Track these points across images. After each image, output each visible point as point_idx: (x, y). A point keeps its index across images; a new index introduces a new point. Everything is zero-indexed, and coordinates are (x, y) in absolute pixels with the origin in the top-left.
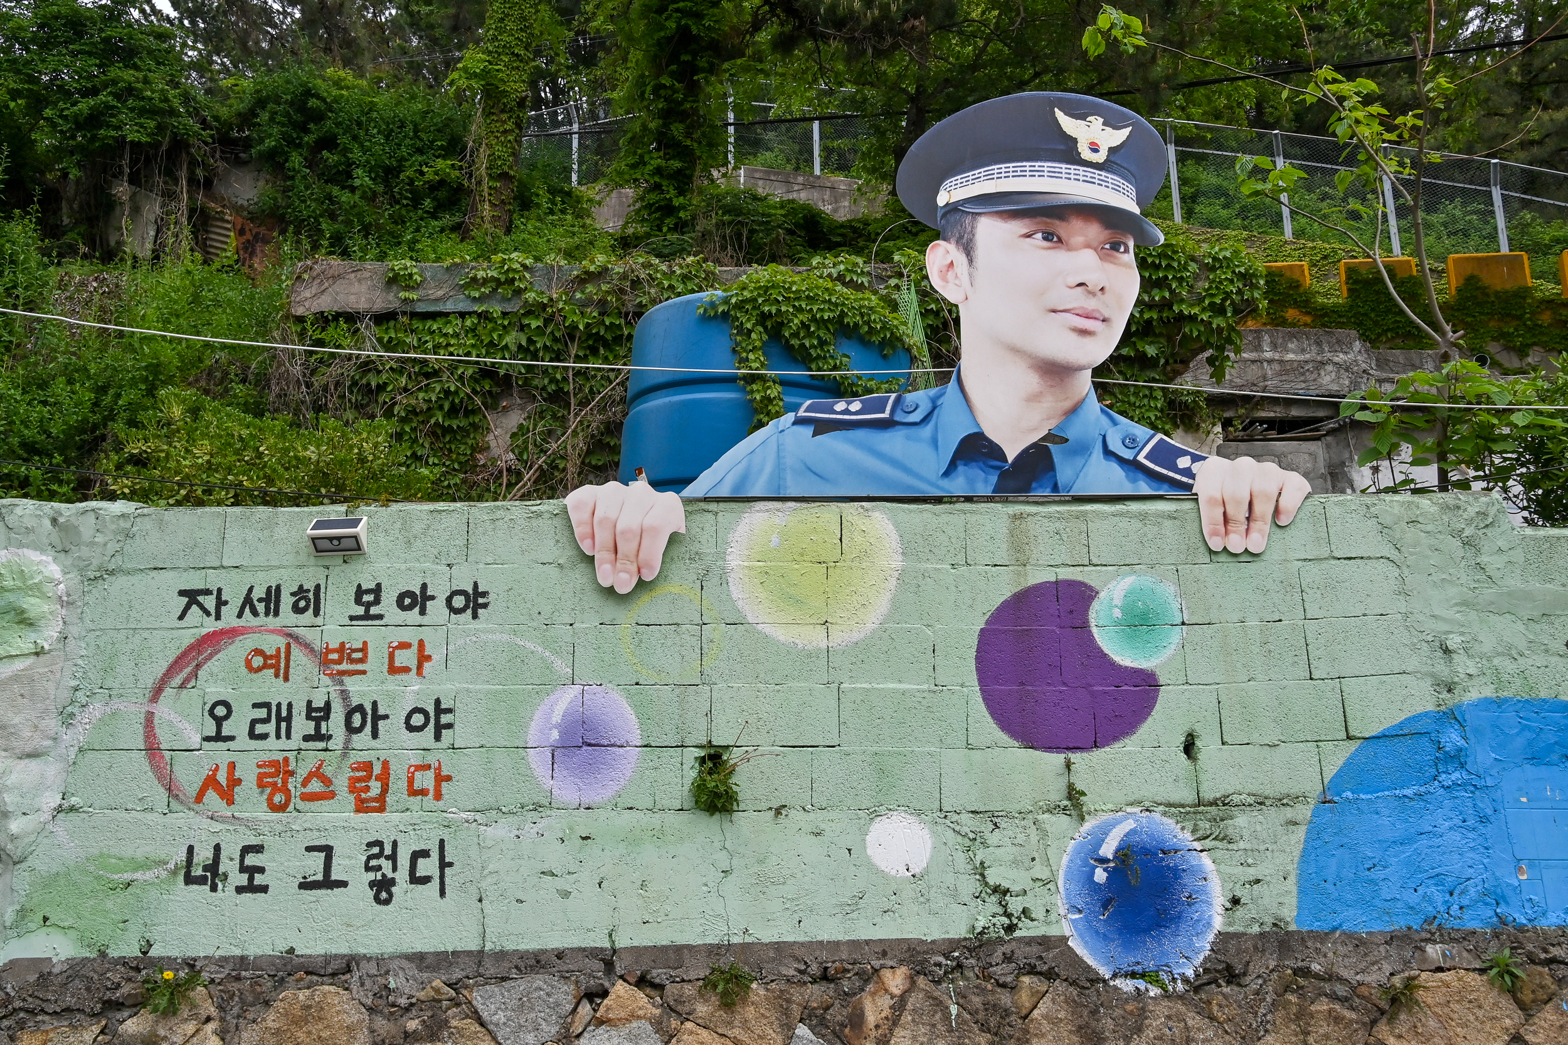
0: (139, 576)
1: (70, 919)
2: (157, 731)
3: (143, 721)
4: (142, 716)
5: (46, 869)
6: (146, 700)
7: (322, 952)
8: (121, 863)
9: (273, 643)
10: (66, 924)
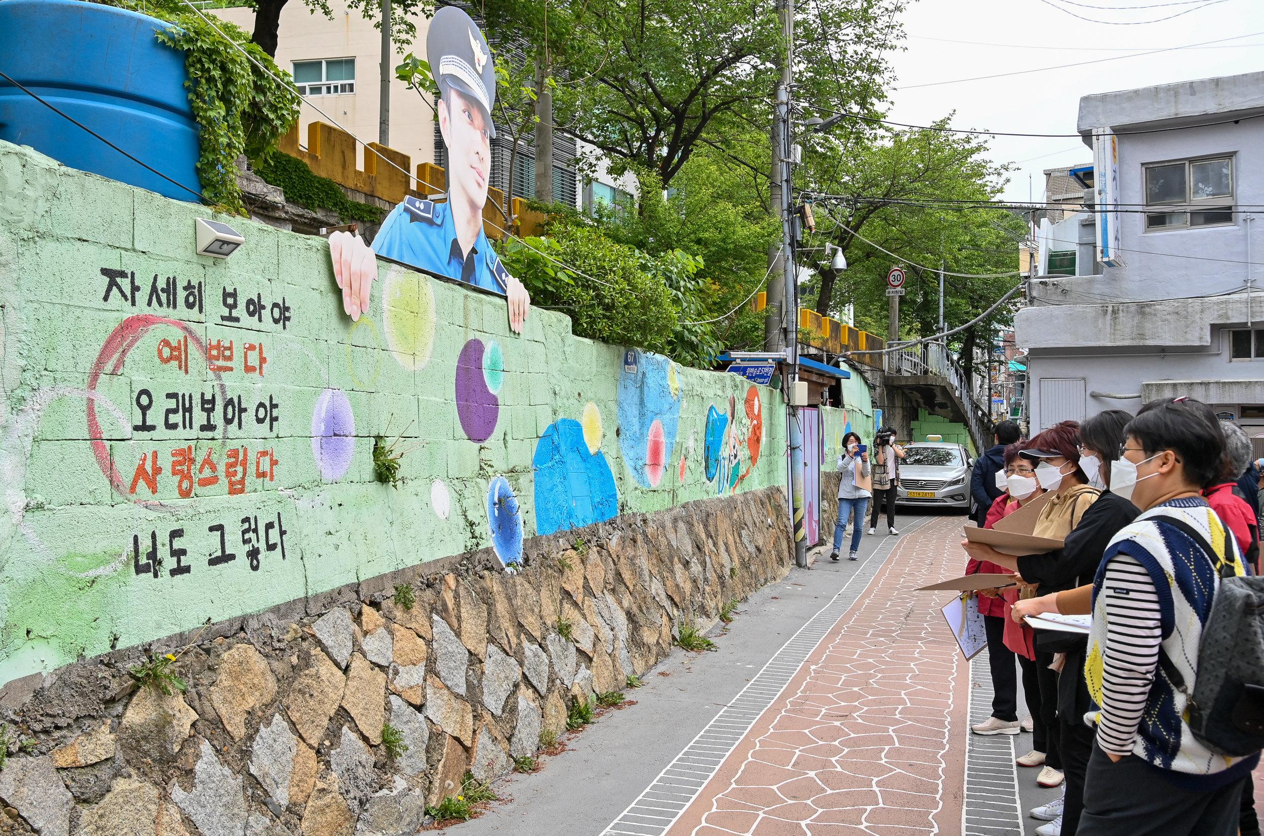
0: (66, 245)
1: (51, 627)
2: (98, 419)
3: (85, 408)
4: (84, 402)
5: (22, 576)
6: (85, 386)
7: (227, 617)
8: (86, 561)
9: (176, 335)
10: (49, 633)
